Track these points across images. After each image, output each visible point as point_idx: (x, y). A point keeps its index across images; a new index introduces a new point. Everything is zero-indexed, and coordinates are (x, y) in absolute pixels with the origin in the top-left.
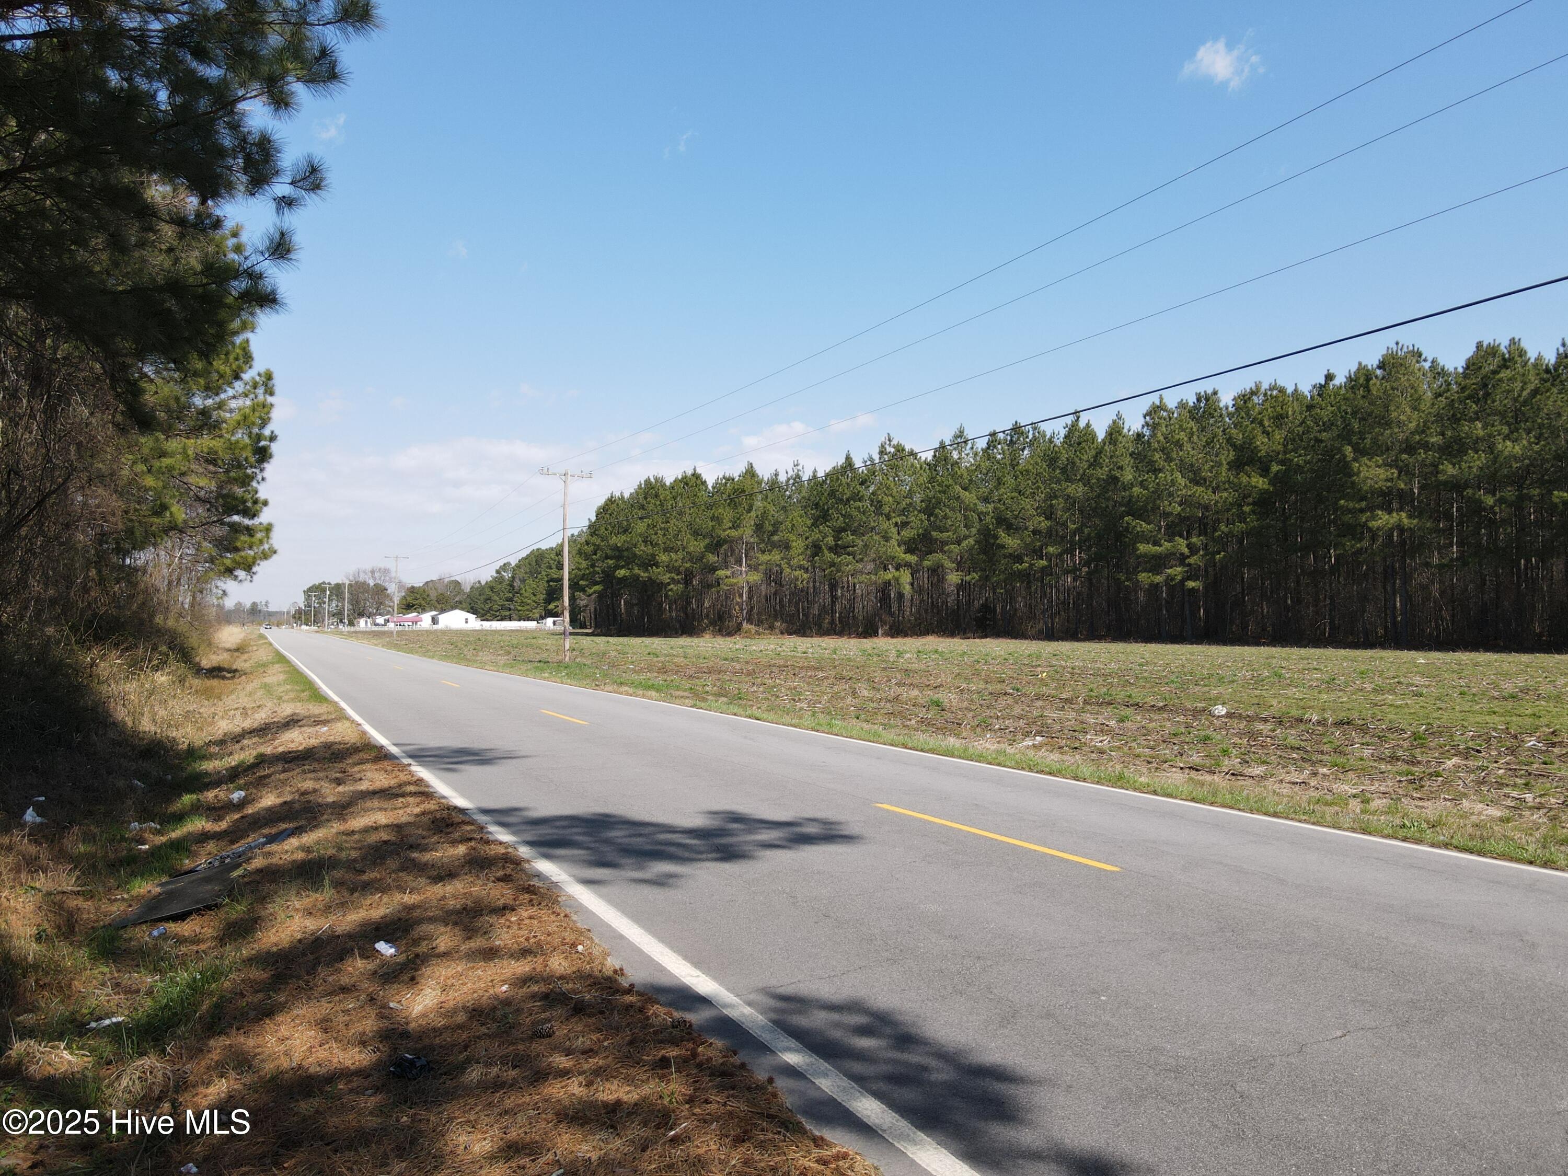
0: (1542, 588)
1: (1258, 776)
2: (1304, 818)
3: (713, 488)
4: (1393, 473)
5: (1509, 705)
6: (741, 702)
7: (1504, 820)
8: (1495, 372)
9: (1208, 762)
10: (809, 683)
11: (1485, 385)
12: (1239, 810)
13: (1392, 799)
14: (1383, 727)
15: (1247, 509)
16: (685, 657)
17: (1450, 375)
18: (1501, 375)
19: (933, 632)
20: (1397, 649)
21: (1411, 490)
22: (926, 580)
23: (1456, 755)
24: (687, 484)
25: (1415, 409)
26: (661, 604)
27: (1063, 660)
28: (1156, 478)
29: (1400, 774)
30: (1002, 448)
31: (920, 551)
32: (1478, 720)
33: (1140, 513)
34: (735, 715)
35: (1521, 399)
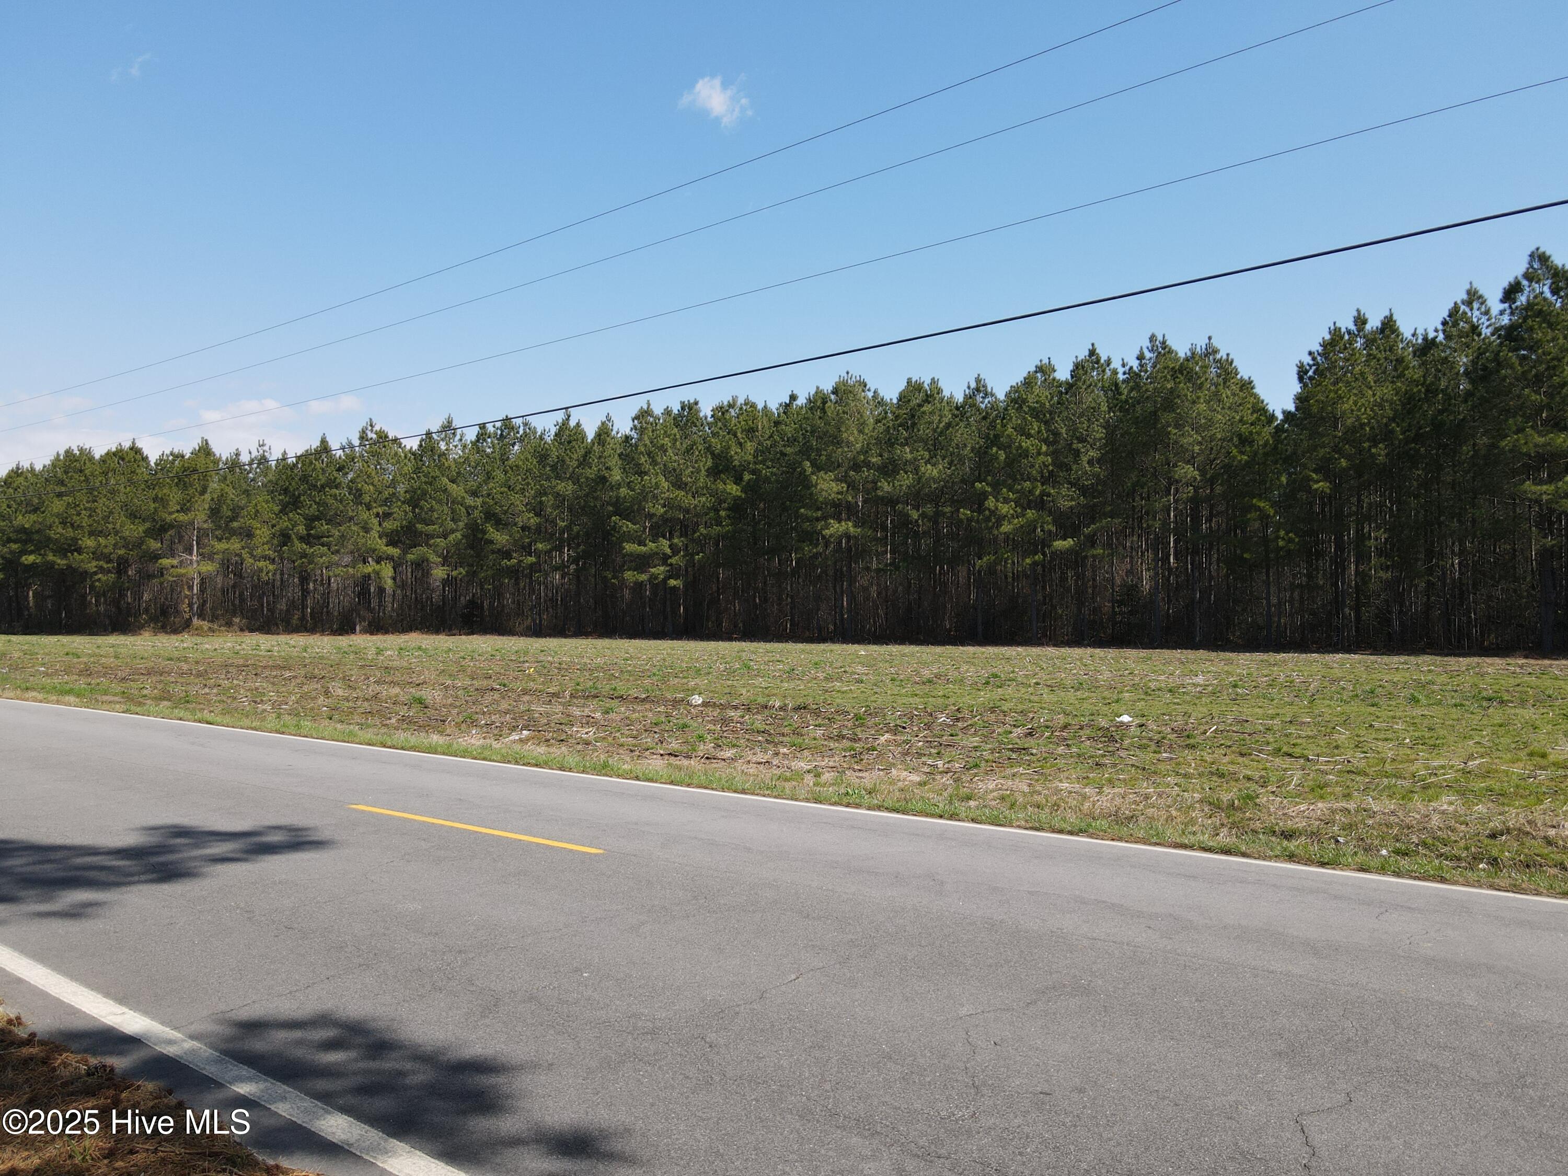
0: (951, 591)
1: (729, 758)
2: (767, 792)
3: (156, 464)
4: (843, 487)
5: (927, 688)
6: (188, 705)
7: (922, 784)
8: (920, 406)
9: (685, 748)
10: (273, 684)
11: (913, 416)
12: (712, 789)
13: (838, 772)
14: (833, 710)
15: (723, 513)
16: (116, 657)
17: (886, 405)
18: (924, 409)
19: (417, 629)
20: (844, 643)
21: (856, 503)
22: (409, 574)
23: (887, 732)
24: (123, 459)
25: (861, 432)
26: (84, 596)
27: (550, 655)
28: (642, 480)
29: (845, 750)
30: (492, 442)
31: (404, 544)
32: (904, 702)
33: (626, 514)
34: (181, 719)
35: (939, 430)
